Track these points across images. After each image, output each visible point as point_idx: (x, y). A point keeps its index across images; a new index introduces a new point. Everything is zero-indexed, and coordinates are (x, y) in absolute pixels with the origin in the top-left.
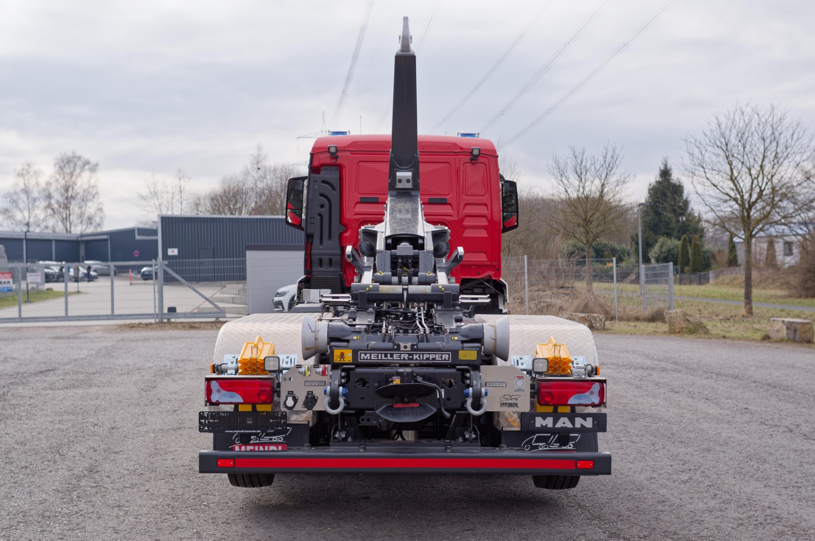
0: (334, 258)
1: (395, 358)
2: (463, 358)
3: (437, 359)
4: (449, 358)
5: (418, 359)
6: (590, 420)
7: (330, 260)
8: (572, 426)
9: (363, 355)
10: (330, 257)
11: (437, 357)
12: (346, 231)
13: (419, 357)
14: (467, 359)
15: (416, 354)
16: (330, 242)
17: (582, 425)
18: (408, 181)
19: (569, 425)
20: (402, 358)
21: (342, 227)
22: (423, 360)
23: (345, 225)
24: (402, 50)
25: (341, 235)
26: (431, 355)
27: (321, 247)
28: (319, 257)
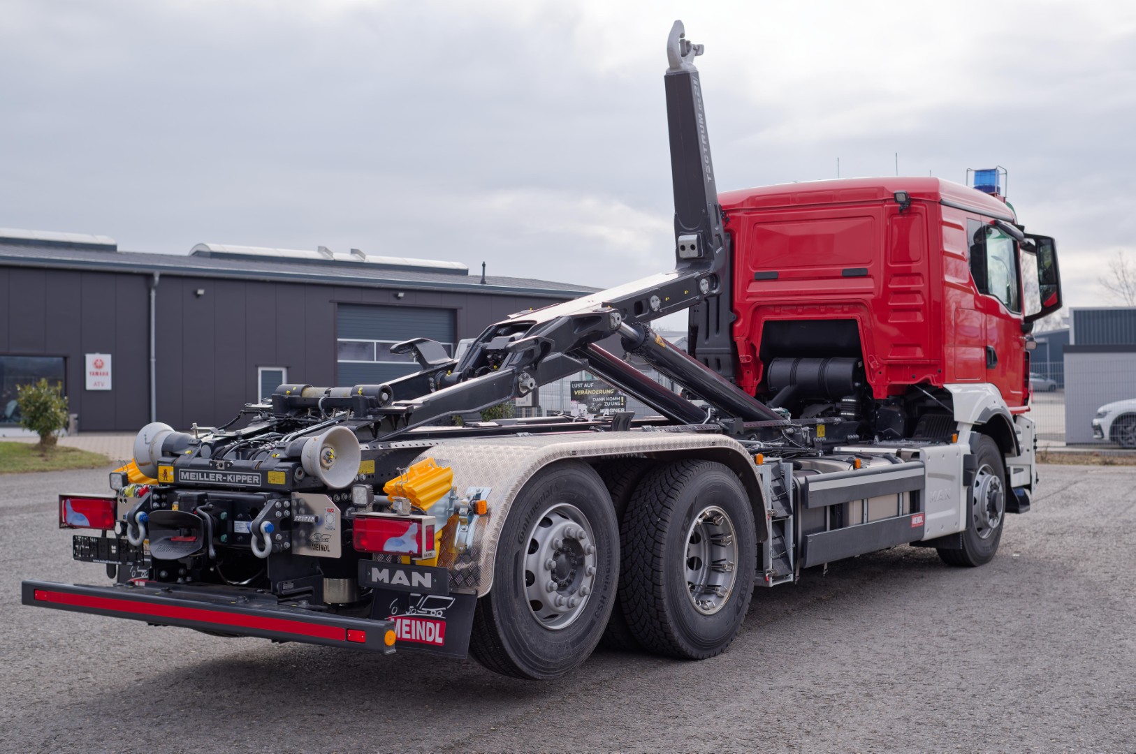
0: (722, 357)
1: (211, 480)
2: (272, 482)
3: (248, 482)
4: (259, 481)
5: (231, 480)
6: (428, 576)
7: (718, 361)
8: (409, 585)
9: (183, 473)
10: (717, 356)
11: (248, 479)
12: (737, 321)
13: (232, 478)
14: (276, 483)
15: (230, 474)
16: (717, 336)
17: (419, 583)
18: (693, 247)
19: (405, 582)
20: (217, 480)
21: (734, 315)
22: (236, 482)
23: (737, 313)
24: (671, 68)
25: (732, 326)
26: (243, 476)
27: (706, 343)
28: (704, 356)
